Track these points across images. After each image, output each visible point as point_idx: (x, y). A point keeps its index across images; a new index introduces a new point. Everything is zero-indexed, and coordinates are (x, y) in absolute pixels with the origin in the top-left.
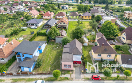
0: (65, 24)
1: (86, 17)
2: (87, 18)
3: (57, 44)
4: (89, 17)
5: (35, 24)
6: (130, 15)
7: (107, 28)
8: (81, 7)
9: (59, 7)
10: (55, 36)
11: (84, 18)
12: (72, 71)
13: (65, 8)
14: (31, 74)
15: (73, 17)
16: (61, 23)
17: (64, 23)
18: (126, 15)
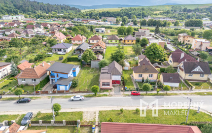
0: (102, 49)
1: (128, 41)
2: (130, 42)
3: (93, 69)
4: (132, 41)
5: (62, 50)
6: (185, 38)
7: (152, 50)
8: (122, 29)
9: (92, 30)
10: (91, 60)
11: (126, 42)
12: (111, 89)
13: (100, 31)
14: (67, 92)
15: (112, 41)
16: (96, 48)
17: (100, 48)
18: (180, 38)
